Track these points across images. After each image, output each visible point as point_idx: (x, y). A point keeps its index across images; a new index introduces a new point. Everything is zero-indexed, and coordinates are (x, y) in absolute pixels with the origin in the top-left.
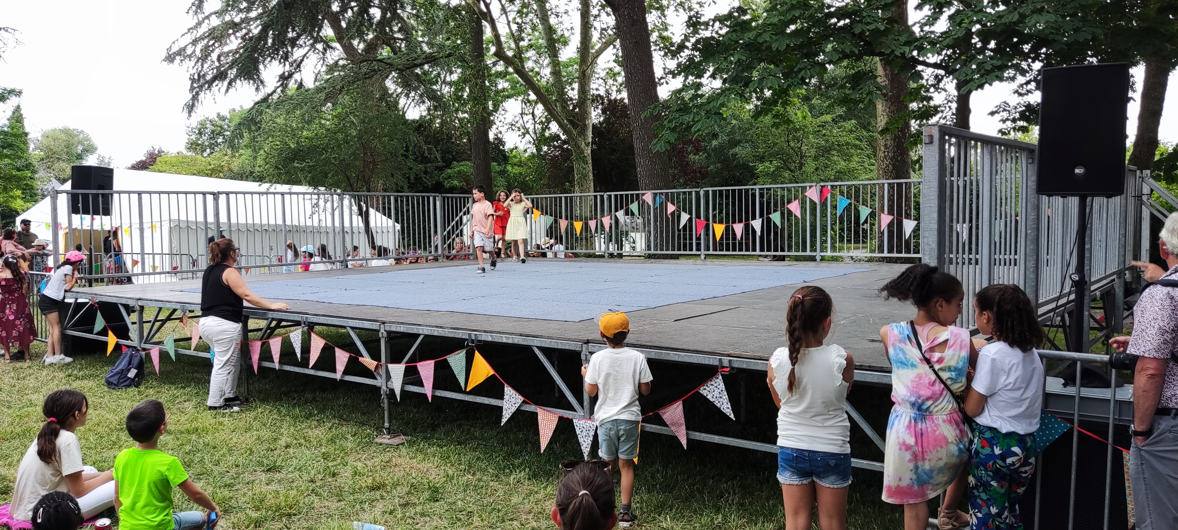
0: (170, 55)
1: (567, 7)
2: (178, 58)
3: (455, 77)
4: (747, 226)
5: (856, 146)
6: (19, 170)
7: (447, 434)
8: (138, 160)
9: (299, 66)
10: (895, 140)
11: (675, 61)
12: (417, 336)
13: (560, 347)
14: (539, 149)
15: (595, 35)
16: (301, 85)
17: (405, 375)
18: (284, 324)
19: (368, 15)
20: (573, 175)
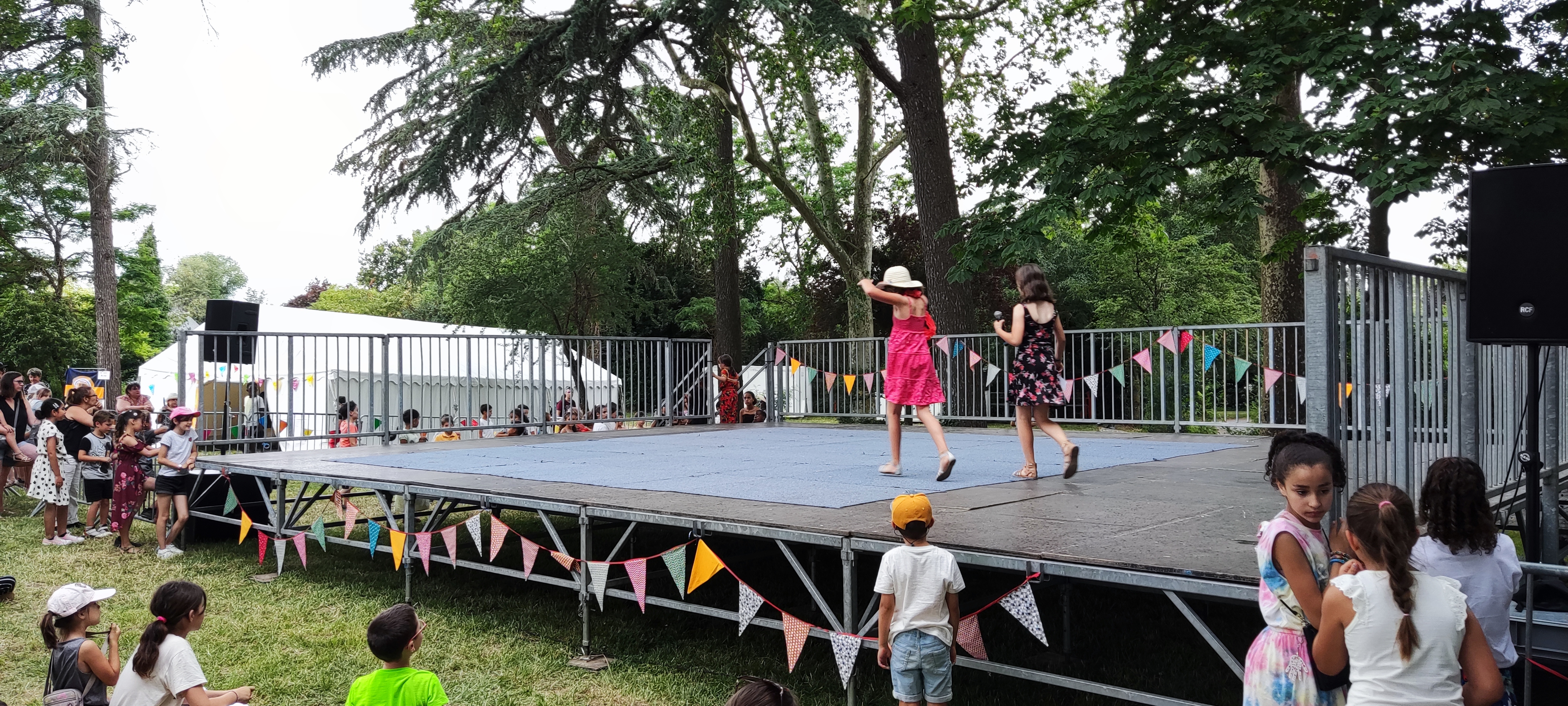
0: (341, 164)
1: (841, 98)
2: (351, 166)
3: (696, 188)
4: (1078, 385)
5: (1232, 277)
6: (147, 306)
7: (664, 657)
8: (298, 295)
9: (499, 176)
10: (1285, 269)
11: (981, 165)
12: (627, 523)
13: (812, 541)
14: (803, 281)
15: (878, 134)
16: (501, 200)
17: (610, 575)
18: (460, 505)
19: (588, 110)
20: (847, 315)
